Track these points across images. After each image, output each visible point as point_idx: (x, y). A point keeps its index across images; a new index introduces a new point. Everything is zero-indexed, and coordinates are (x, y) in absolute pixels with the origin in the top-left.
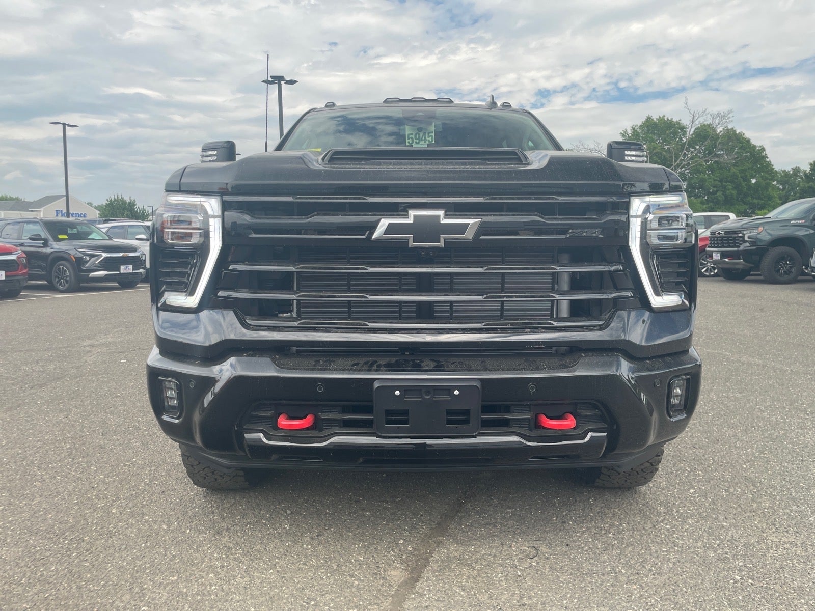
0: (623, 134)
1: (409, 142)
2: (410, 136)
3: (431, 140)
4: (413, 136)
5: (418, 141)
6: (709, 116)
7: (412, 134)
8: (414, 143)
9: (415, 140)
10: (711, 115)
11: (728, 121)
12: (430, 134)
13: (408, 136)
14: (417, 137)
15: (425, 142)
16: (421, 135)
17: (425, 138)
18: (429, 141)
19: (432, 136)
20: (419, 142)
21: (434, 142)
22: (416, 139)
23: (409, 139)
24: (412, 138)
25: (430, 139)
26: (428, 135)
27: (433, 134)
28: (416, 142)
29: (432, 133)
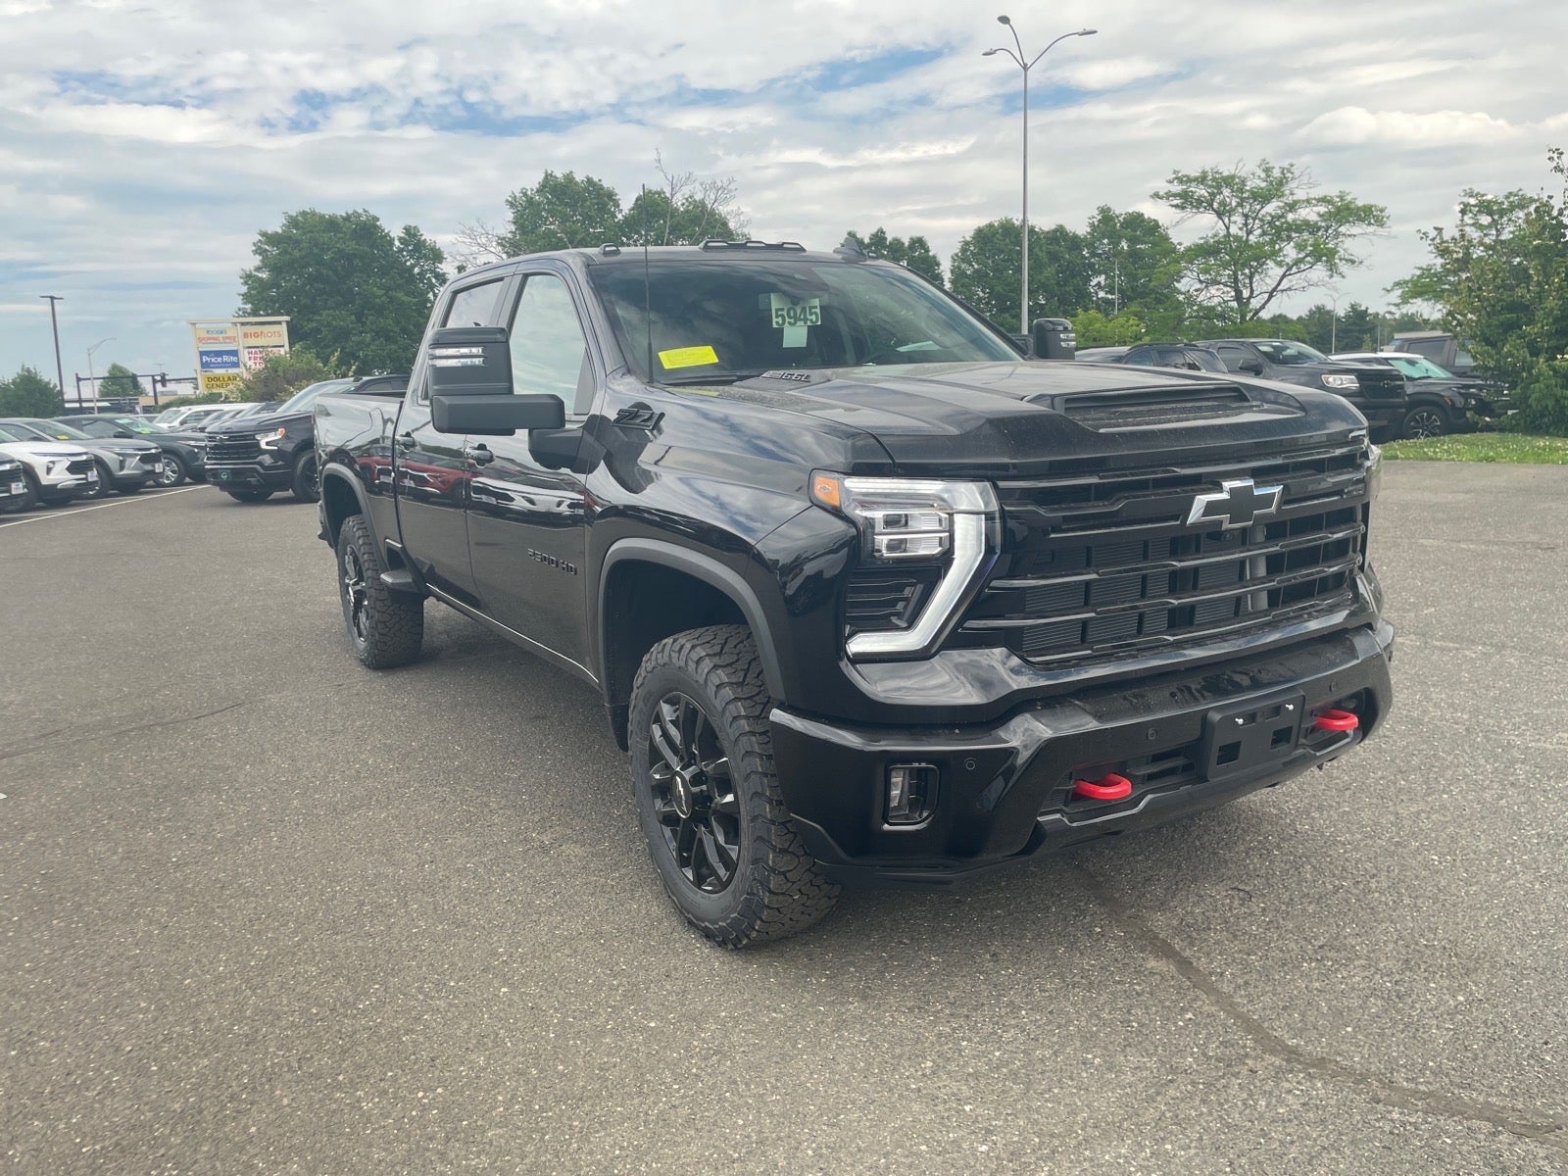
0: (511, 202)
1: (777, 323)
2: (780, 313)
3: (814, 320)
4: (785, 313)
5: (792, 321)
6: (698, 186)
7: (782, 310)
8: (787, 324)
9: (787, 320)
10: (702, 185)
11: (728, 196)
12: (813, 310)
13: (776, 313)
14: (792, 314)
15: (805, 323)
16: (798, 312)
17: (805, 315)
18: (811, 320)
19: (816, 313)
20: (795, 323)
21: (819, 323)
22: (790, 317)
23: (777, 317)
24: (782, 316)
25: (814, 318)
26: (810, 310)
27: (818, 311)
28: (789, 323)
29: (816, 307)
